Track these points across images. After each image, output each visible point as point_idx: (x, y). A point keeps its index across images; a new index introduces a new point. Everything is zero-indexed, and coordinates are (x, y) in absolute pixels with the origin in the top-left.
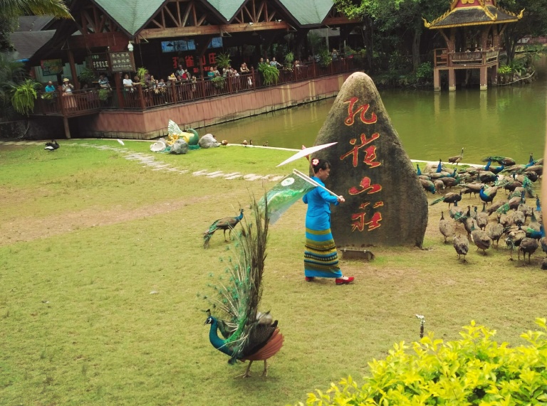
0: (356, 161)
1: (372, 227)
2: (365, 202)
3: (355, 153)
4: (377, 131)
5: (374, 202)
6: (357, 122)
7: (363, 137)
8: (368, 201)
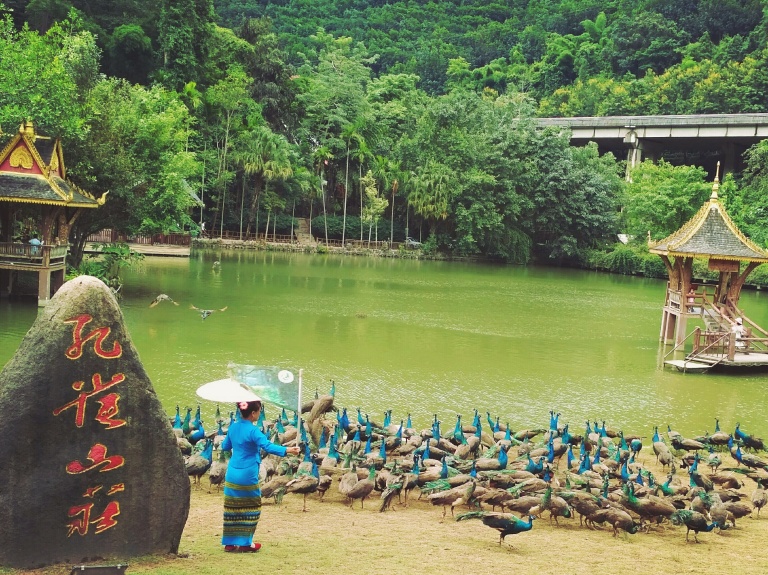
0: (81, 418)
1: (101, 528)
2: (94, 485)
3: (81, 406)
4: (122, 371)
5: (108, 486)
6: (87, 354)
7: (96, 380)
8: (99, 484)
